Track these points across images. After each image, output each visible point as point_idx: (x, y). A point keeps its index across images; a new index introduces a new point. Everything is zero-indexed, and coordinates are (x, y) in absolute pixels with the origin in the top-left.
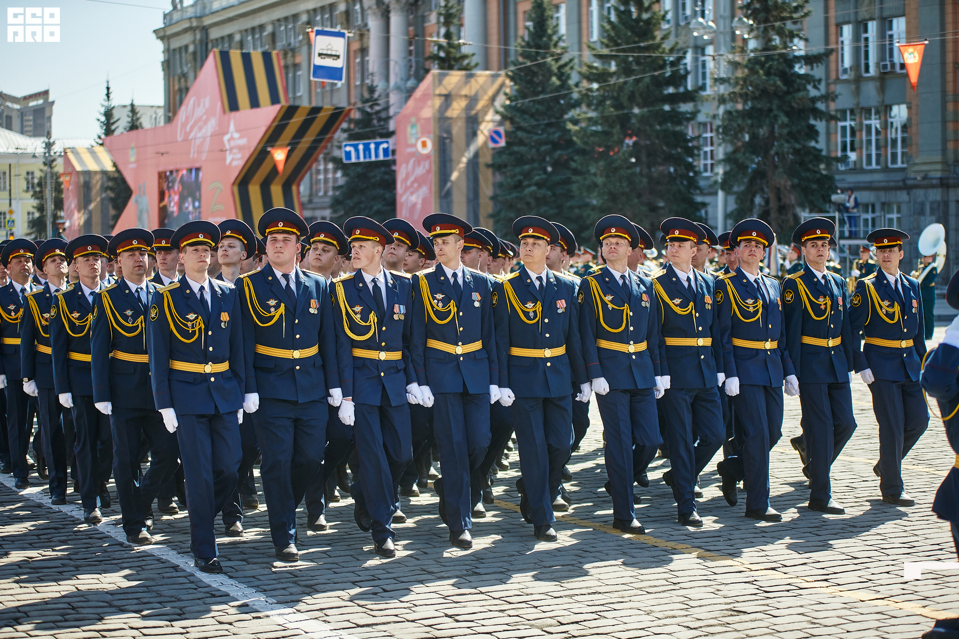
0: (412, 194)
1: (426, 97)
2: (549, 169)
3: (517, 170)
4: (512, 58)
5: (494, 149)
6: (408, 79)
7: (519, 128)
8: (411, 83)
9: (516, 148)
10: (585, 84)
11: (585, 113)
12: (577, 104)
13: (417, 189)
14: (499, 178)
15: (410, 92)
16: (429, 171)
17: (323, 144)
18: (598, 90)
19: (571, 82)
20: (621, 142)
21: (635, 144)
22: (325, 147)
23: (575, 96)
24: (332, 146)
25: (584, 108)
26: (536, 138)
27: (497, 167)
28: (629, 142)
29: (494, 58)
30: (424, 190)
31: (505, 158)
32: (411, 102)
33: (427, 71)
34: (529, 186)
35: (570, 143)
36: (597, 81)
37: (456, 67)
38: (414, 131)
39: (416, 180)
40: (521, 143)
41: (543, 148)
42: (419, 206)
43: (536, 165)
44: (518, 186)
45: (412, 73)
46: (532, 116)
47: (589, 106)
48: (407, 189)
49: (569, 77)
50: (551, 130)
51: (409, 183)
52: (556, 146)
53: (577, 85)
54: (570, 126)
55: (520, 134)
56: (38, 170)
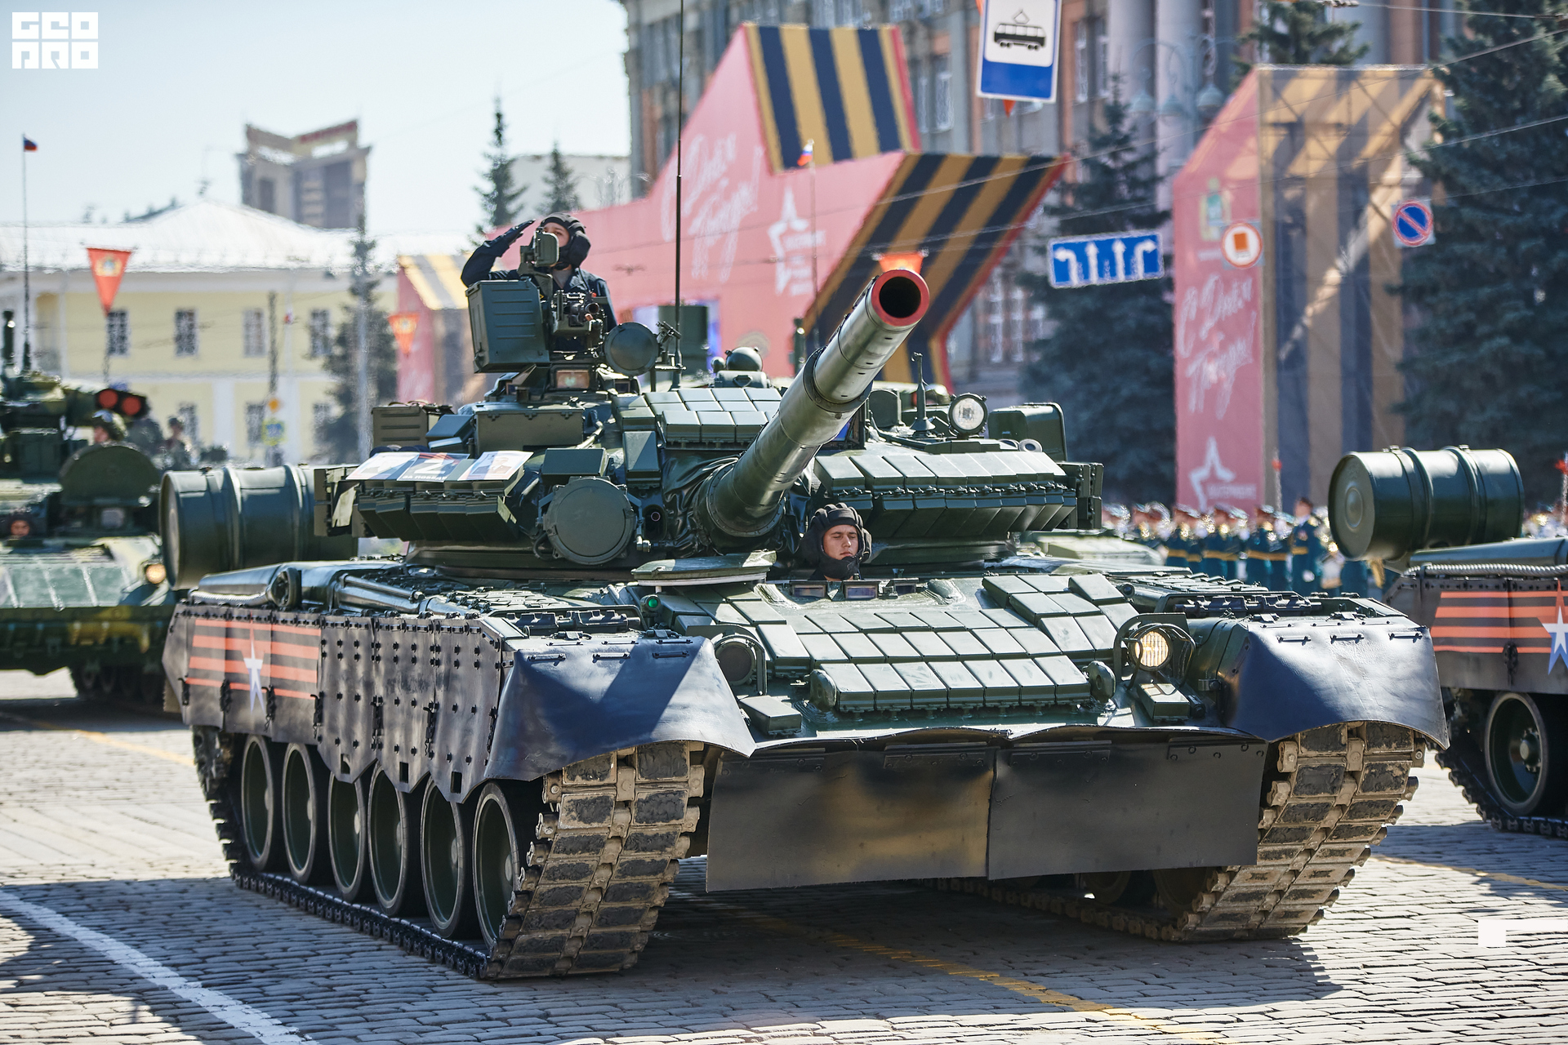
0: (1212, 356)
1: (1243, 128)
2: (1540, 296)
3: (1462, 299)
4: (1449, 32)
5: (1405, 250)
6: (1202, 86)
7: (1467, 200)
8: (1207, 97)
9: (1458, 248)
13: (1224, 346)
14: (1417, 318)
15: (1206, 119)
16: (1250, 305)
17: (998, 245)
22: (1006, 251)
24: (1022, 249)
26: (1506, 221)
27: (1412, 292)
29: (1406, 34)
30: (1239, 351)
31: (1432, 270)
32: (1207, 142)
33: (1245, 69)
34: (1490, 336)
37: (1314, 57)
38: (1215, 211)
39: (1220, 326)
40: (1471, 233)
41: (1524, 246)
42: (1227, 386)
43: (1507, 286)
44: (1466, 336)
45: (1210, 72)
46: (1498, 169)
48: (1200, 346)
51: (1203, 334)
52: (1555, 240)
55: (1467, 213)
56: (339, 307)
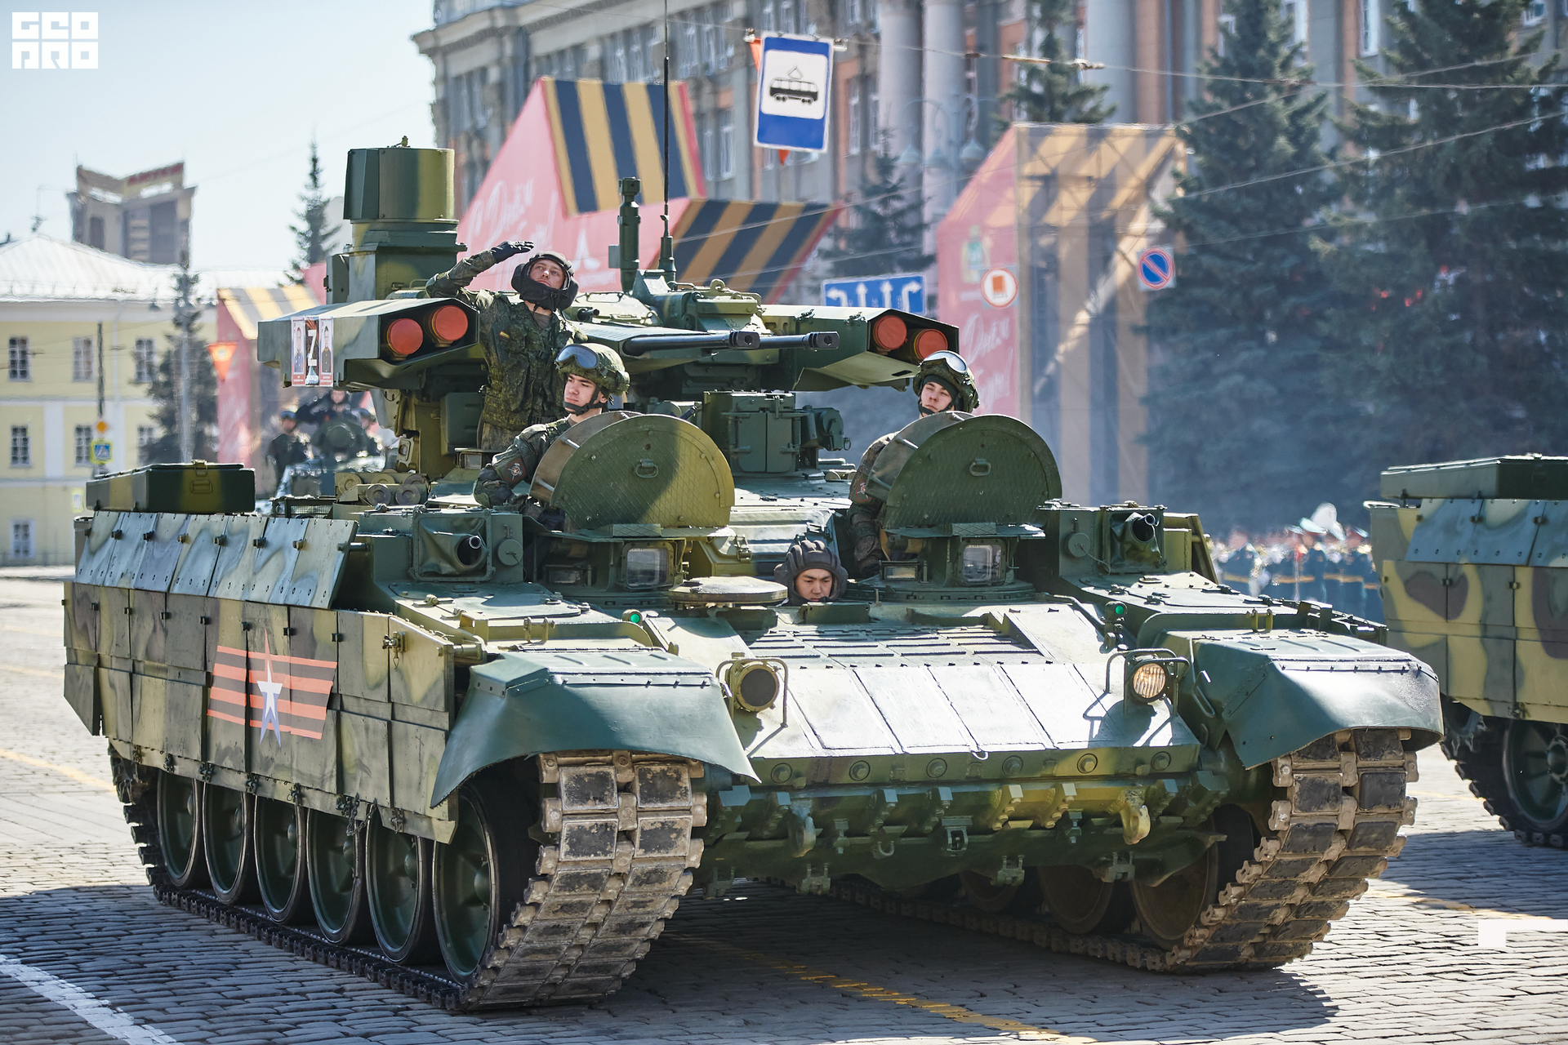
1: (1002, 180)
2: (1272, 337)
3: (1201, 339)
4: (1190, 95)
5: (1150, 293)
6: (964, 141)
7: (1204, 249)
8: (969, 150)
9: (1197, 292)
10: (1350, 151)
11: (1352, 214)
12: (1331, 196)
14: (1160, 357)
15: (968, 171)
16: (1008, 343)
17: (777, 284)
18: (1378, 163)
19: (1320, 148)
20: (1430, 278)
21: (1459, 281)
22: (785, 289)
23: (1329, 176)
24: (799, 288)
25: (1348, 204)
26: (1241, 268)
27: (1155, 332)
28: (1448, 276)
29: (1151, 96)
31: (1173, 312)
32: (969, 193)
33: (1005, 127)
34: (1225, 374)
35: (1317, 278)
36: (1376, 144)
37: (1067, 117)
38: (976, 256)
40: (1210, 279)
41: (1258, 292)
43: (1242, 328)
44: (1203, 374)
45: (972, 128)
46: (1234, 221)
47: (1358, 199)
49: (1314, 136)
50: (1278, 252)
52: (1285, 287)
53: (1332, 155)
54: (1316, 244)
55: (1206, 260)
56: (162, 335)
